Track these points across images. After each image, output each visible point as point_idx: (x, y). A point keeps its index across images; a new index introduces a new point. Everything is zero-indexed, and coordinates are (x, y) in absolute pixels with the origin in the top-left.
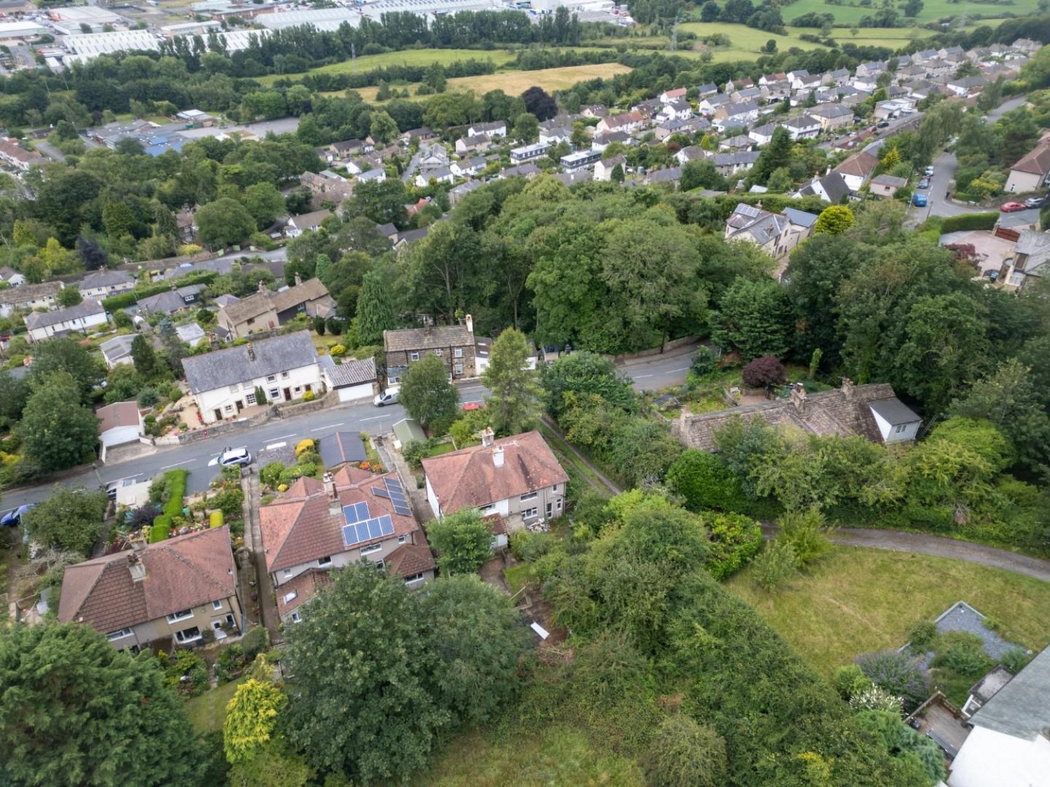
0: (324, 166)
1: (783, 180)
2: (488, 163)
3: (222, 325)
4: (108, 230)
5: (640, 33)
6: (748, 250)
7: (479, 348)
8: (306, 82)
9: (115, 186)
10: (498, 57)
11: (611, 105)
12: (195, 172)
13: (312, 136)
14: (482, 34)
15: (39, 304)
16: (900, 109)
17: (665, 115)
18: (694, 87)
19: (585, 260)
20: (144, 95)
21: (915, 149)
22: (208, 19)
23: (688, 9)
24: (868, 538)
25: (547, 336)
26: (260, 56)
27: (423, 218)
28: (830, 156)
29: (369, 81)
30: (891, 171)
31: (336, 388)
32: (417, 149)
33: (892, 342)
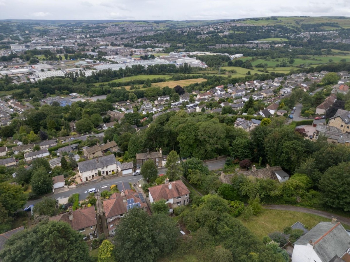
0: (115, 109)
1: (252, 111)
2: (164, 107)
3: (85, 155)
4: (48, 128)
5: (209, 69)
6: (241, 130)
7: (163, 158)
8: (109, 85)
9: (51, 115)
10: (167, 77)
11: (201, 90)
12: (75, 111)
13: (111, 100)
14: (162, 71)
15: (27, 150)
16: (287, 91)
17: (217, 93)
18: (226, 85)
19: (193, 133)
20: (60, 89)
21: (289, 102)
22: (80, 67)
23: (224, 63)
24: (274, 207)
25: (183, 155)
26: (95, 77)
27: (145, 123)
28: (266, 104)
29: (128, 84)
30: (282, 108)
31: (122, 170)
32: (143, 103)
33: (279, 154)
